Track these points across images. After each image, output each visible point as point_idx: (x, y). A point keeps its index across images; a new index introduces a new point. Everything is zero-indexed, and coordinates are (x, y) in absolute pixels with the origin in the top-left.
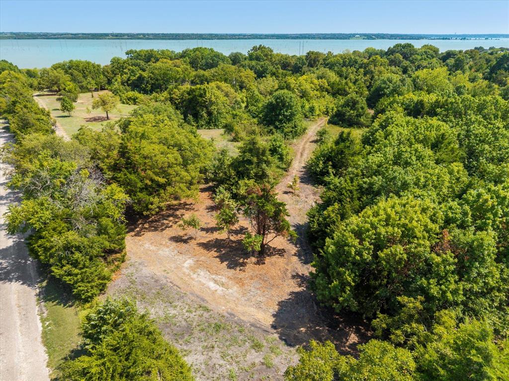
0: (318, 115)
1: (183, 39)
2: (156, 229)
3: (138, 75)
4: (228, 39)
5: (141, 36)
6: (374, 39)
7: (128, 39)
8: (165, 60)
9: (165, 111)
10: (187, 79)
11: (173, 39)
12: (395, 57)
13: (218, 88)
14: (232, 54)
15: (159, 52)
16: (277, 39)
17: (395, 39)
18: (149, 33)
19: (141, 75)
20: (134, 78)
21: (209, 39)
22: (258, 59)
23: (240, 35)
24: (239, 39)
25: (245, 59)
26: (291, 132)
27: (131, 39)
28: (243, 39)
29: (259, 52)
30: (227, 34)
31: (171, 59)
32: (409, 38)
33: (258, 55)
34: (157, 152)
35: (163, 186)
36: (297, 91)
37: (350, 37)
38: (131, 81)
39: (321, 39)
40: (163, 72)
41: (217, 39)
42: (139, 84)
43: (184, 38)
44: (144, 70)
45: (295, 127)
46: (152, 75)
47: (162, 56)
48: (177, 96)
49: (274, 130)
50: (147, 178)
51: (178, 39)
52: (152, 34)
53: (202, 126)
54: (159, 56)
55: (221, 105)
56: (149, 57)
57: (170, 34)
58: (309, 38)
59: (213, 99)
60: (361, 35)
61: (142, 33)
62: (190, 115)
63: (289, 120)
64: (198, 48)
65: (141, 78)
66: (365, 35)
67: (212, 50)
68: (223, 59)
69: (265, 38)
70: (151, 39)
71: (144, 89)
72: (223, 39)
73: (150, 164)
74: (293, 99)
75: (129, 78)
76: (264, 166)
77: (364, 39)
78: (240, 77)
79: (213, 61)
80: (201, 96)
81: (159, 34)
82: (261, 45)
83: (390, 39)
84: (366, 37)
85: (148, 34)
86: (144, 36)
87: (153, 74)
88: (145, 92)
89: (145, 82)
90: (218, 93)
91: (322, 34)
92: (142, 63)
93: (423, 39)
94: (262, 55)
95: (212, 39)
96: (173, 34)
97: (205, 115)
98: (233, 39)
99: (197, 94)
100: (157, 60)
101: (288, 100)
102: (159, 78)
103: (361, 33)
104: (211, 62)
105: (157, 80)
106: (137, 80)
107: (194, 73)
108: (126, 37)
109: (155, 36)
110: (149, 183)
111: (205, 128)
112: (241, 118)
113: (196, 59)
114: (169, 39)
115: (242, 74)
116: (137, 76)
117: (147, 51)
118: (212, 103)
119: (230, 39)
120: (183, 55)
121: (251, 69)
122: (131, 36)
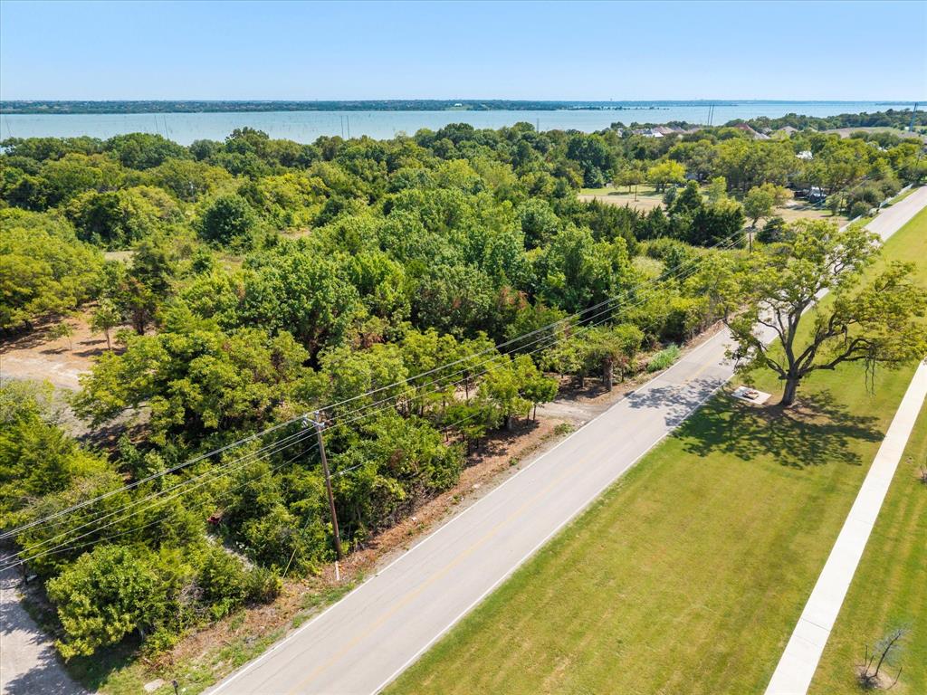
0: (299, 226)
1: (134, 112)
2: (24, 347)
3: (21, 181)
4: (226, 111)
5: (45, 107)
6: (485, 109)
7: (14, 113)
8: (76, 155)
9: (44, 224)
10: (111, 185)
11: (114, 112)
12: (442, 144)
13: (145, 195)
14: (196, 142)
15: (65, 142)
16: (319, 110)
17: (518, 109)
18: (61, 100)
19: (26, 182)
20: (14, 186)
21: (188, 112)
22: (242, 150)
23: (249, 103)
24: (247, 111)
25: (219, 151)
26: (243, 246)
27: (21, 113)
28: (255, 110)
29: (242, 140)
30: (224, 103)
31: (88, 153)
32: (539, 107)
33: (241, 143)
34: (18, 261)
35: (28, 298)
36: (268, 194)
37: (446, 106)
38: (9, 191)
39: (396, 110)
40: (67, 174)
41: (205, 111)
42: (24, 195)
43: (136, 110)
44: (33, 173)
45: (249, 239)
46: (46, 180)
47: (70, 149)
48: (76, 208)
49: (220, 246)
50: (6, 290)
51: (125, 112)
52: (69, 103)
53: (117, 247)
54: (65, 149)
55: (143, 217)
56: (46, 150)
57: (108, 102)
58: (376, 109)
59: (131, 209)
60: (464, 103)
61: (47, 99)
62: (96, 232)
63: (241, 231)
64: (133, 135)
65: (26, 187)
66: (470, 103)
67: (159, 138)
68: (177, 152)
69: (297, 110)
70: (66, 113)
71: (34, 202)
72: (217, 111)
73: (9, 274)
74: (241, 205)
75: (5, 186)
76: (164, 274)
77: (468, 109)
78: (204, 178)
79: (159, 155)
80: (111, 206)
81: (83, 103)
82: (246, 128)
83: (509, 109)
84: (471, 107)
85: (58, 104)
86: (51, 107)
87: (48, 179)
88: (36, 207)
89: (35, 192)
90: (140, 201)
91: (400, 102)
92: (31, 162)
93: (561, 109)
94: (248, 143)
95: (195, 112)
96: (114, 102)
97: (120, 232)
98: (237, 111)
99: (104, 202)
100: (62, 155)
101: (234, 205)
102: (60, 184)
103: (466, 99)
104: (156, 156)
105: (57, 188)
106: (20, 190)
107: (123, 175)
108: (11, 109)
109: (75, 106)
110: (9, 294)
111: (121, 250)
112: (177, 234)
113: (130, 153)
114: (105, 113)
115: (206, 174)
116: (18, 183)
117: (41, 140)
118: (128, 215)
119: (230, 111)
120: (110, 146)
121: (226, 167)
122: (21, 107)
